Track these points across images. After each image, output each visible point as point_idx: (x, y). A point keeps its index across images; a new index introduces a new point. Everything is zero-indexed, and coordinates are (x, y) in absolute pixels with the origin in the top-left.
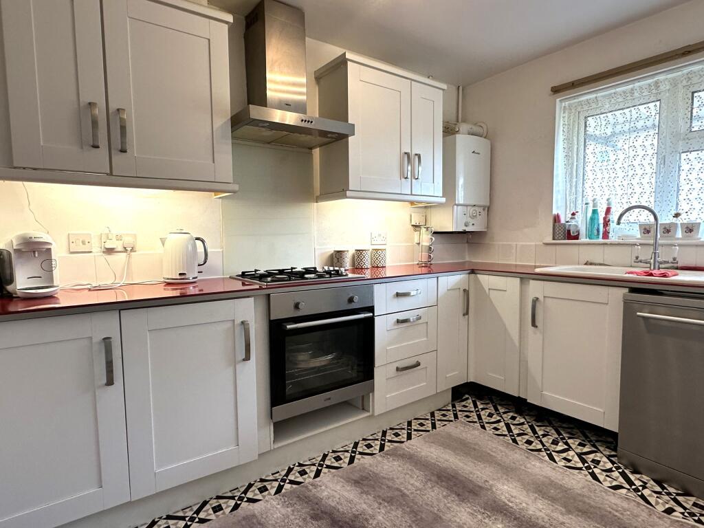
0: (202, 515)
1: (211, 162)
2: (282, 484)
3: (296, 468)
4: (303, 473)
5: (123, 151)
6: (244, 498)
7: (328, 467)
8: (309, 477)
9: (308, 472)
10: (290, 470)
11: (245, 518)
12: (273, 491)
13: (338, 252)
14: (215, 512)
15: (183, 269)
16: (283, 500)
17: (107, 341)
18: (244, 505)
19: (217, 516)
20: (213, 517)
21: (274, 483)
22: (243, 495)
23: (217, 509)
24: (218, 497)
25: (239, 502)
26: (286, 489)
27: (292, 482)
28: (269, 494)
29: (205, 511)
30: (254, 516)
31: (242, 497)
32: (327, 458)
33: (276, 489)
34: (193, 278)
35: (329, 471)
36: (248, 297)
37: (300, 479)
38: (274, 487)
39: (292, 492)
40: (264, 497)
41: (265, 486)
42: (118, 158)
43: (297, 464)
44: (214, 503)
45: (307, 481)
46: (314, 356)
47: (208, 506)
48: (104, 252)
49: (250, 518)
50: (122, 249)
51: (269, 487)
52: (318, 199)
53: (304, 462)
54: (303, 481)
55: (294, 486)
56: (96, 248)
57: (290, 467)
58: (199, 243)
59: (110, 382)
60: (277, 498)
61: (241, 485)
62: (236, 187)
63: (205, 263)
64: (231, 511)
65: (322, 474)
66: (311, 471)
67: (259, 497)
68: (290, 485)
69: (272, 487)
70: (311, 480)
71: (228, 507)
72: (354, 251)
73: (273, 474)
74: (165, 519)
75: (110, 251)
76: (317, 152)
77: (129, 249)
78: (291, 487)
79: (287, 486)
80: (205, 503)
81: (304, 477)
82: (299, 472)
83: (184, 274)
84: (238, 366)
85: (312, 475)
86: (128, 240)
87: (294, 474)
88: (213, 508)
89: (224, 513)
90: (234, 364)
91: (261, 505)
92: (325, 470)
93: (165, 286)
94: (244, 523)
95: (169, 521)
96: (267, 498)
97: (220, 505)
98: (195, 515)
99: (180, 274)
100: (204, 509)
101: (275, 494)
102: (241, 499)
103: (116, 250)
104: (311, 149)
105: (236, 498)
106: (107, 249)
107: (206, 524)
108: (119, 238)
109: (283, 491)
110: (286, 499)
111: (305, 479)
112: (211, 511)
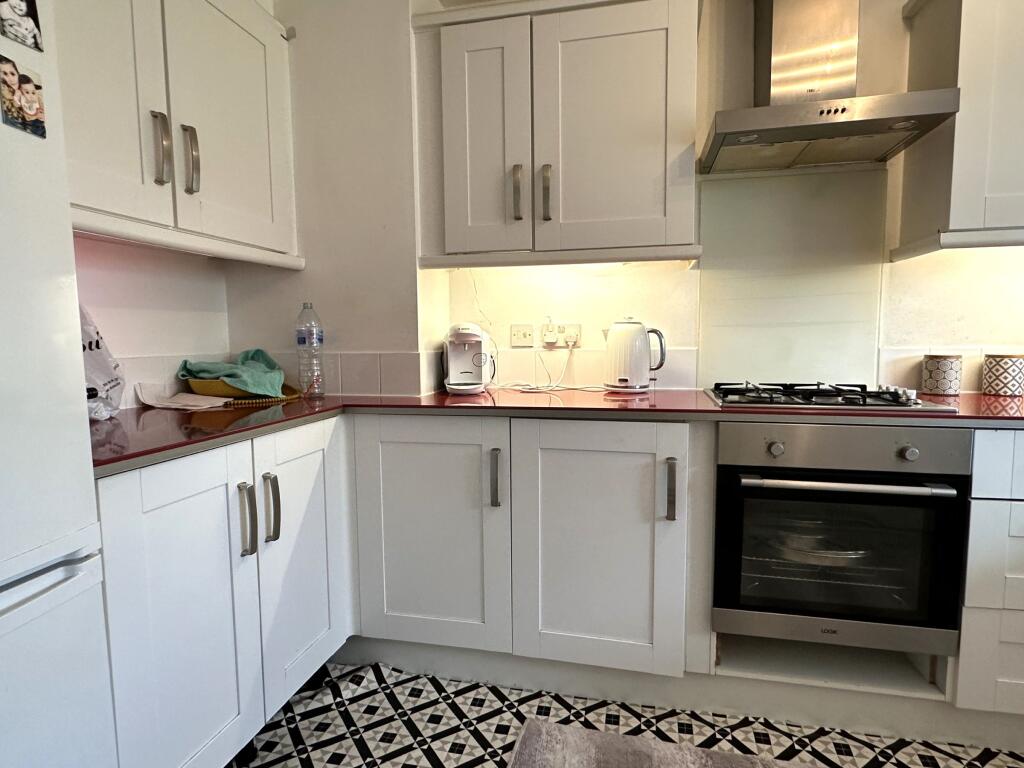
0: (591, 717)
1: (660, 216)
2: (718, 736)
3: (756, 725)
4: (762, 739)
5: (547, 218)
6: (653, 725)
7: (815, 753)
8: (771, 751)
9: (772, 742)
10: (745, 723)
11: (636, 753)
12: (699, 739)
13: (932, 358)
14: (608, 722)
15: (625, 372)
16: (704, 761)
17: (495, 452)
18: (648, 734)
19: (607, 729)
20: (601, 726)
21: (707, 728)
22: (654, 721)
23: (613, 720)
24: (623, 706)
25: (643, 727)
26: (720, 748)
27: (735, 742)
28: (691, 741)
29: (597, 714)
30: (649, 757)
31: (649, 723)
32: (823, 738)
33: (705, 738)
34: (641, 387)
35: (812, 762)
36: (684, 422)
37: (752, 746)
38: (704, 735)
39: (726, 758)
40: (681, 740)
41: (690, 726)
42: (543, 228)
43: (762, 720)
44: (613, 710)
45: (763, 755)
46: (828, 545)
47: (603, 710)
48: (544, 347)
49: (643, 759)
50: (564, 345)
51: (695, 730)
52: (893, 256)
53: (776, 722)
54: (755, 751)
55: (737, 751)
56: (538, 344)
57: (746, 719)
58: (653, 337)
59: (495, 503)
60: (695, 752)
61: (661, 705)
62: (698, 250)
63: (661, 365)
64: (627, 733)
65: (796, 759)
66: (779, 744)
67: (674, 736)
68: (730, 746)
69: (701, 733)
70: (770, 757)
71: (627, 725)
72: (982, 359)
73: (714, 715)
74: (552, 697)
75: (551, 346)
76: (897, 165)
77: (571, 344)
78: (731, 750)
79: (725, 745)
80: (604, 704)
81: (761, 746)
82: (756, 734)
83: (626, 380)
84: (657, 525)
85: (778, 751)
86: (571, 333)
87: (747, 733)
88: (608, 716)
89: (617, 730)
90: (653, 519)
91: (669, 749)
92: (805, 755)
93: (605, 395)
94: (630, 758)
95: (554, 702)
96: (684, 744)
97: (618, 717)
98: (583, 712)
99: (620, 380)
100: (598, 711)
101: (700, 745)
102: (649, 724)
103: (557, 345)
104: (883, 159)
105: (643, 720)
106: (547, 343)
107: (588, 731)
108: (562, 330)
109: (715, 748)
110: (710, 763)
111: (760, 750)
112: (603, 718)
